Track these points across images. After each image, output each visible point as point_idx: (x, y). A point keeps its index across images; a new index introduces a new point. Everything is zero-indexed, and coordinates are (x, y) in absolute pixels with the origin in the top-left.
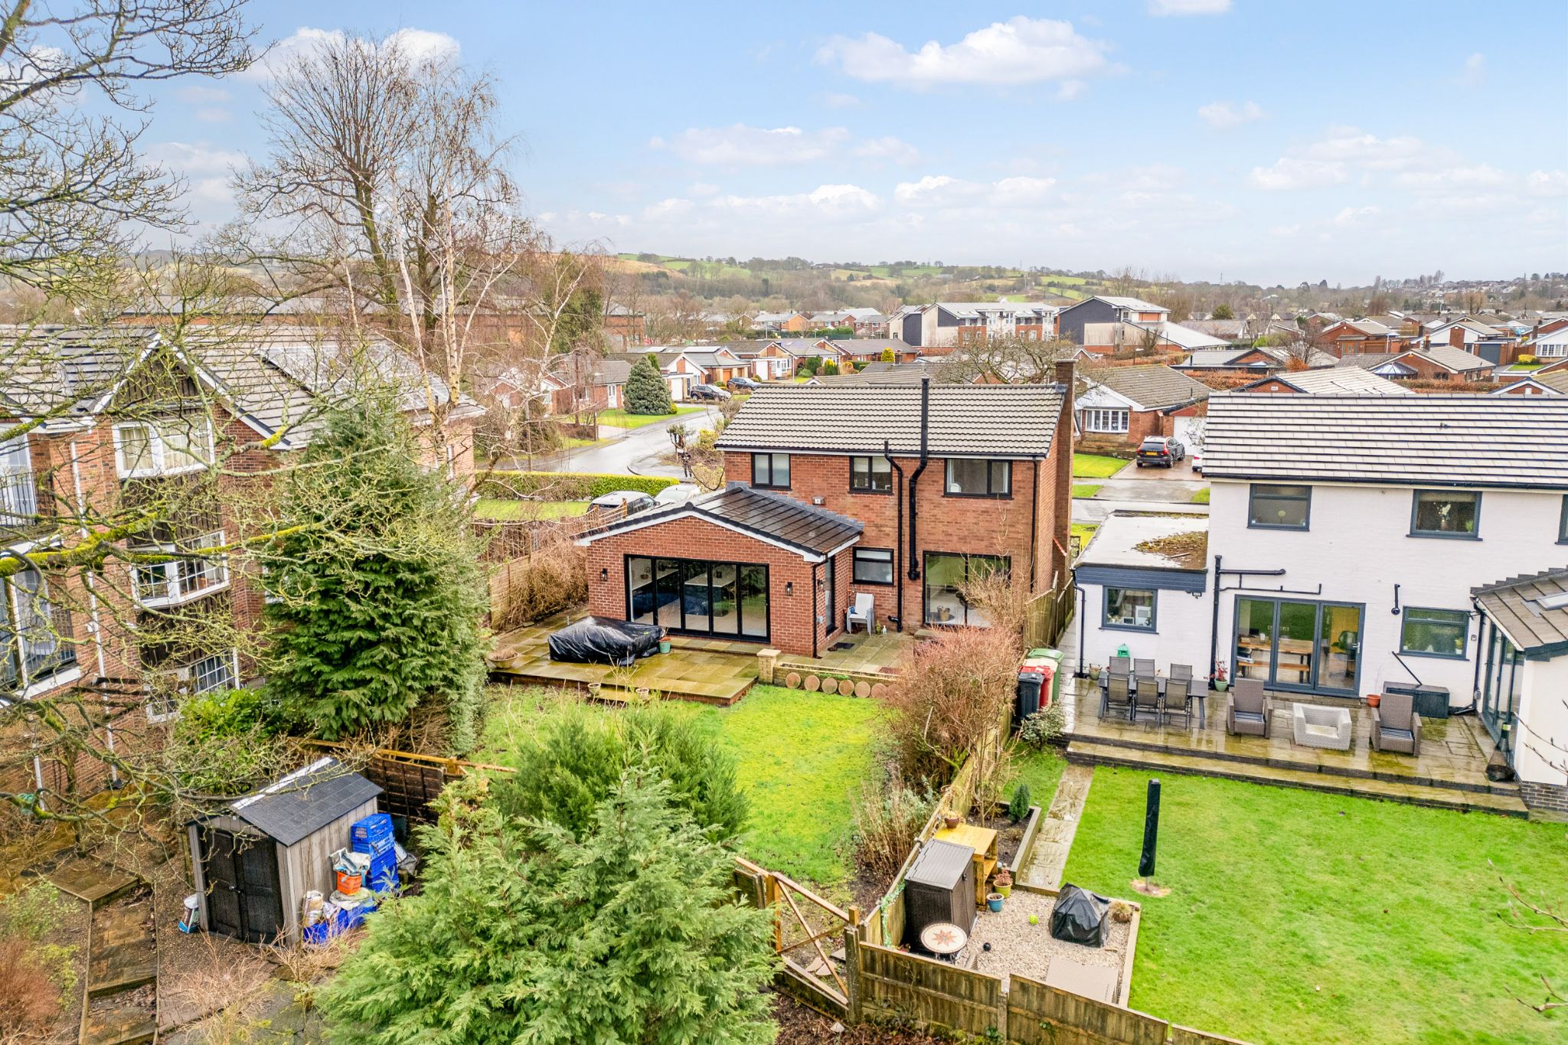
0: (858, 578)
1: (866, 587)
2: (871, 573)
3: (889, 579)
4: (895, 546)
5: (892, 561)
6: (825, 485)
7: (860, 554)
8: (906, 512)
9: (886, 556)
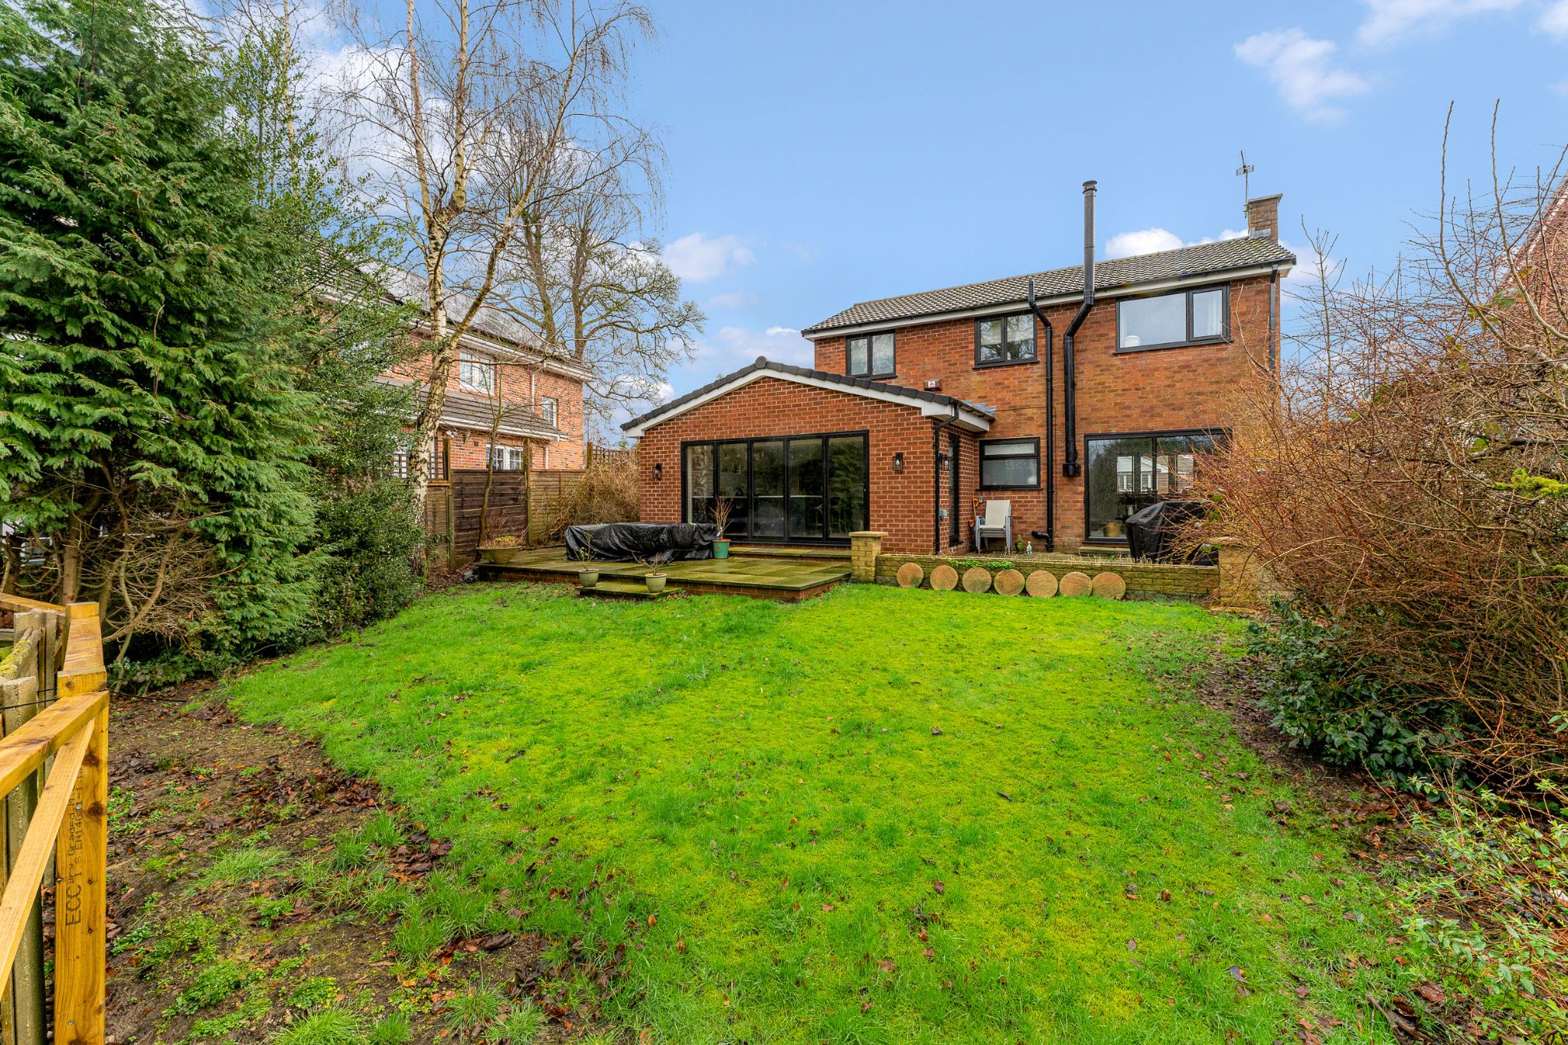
0: (986, 483)
1: (999, 494)
2: (1007, 473)
3: (1032, 480)
4: (1041, 433)
5: (1036, 456)
6: (941, 365)
7: (990, 451)
8: (1058, 384)
9: (1029, 449)
